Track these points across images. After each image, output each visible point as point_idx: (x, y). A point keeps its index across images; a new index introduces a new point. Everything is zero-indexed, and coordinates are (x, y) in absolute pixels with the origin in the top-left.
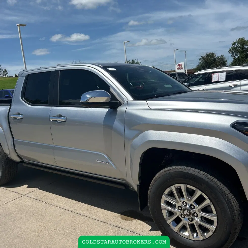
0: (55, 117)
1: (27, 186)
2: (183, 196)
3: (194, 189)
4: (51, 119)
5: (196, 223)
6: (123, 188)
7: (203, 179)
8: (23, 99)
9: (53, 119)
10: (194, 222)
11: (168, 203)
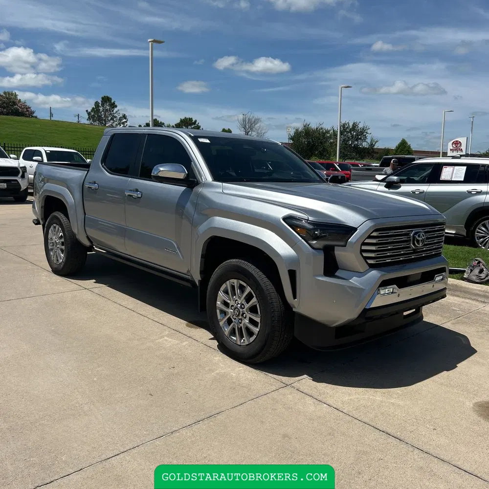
0: (131, 190)
1: (95, 281)
2: (235, 295)
3: (245, 285)
4: (127, 194)
5: (244, 324)
6: (189, 285)
7: (252, 275)
8: (103, 165)
9: (129, 194)
10: (242, 325)
11: (224, 303)
